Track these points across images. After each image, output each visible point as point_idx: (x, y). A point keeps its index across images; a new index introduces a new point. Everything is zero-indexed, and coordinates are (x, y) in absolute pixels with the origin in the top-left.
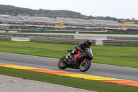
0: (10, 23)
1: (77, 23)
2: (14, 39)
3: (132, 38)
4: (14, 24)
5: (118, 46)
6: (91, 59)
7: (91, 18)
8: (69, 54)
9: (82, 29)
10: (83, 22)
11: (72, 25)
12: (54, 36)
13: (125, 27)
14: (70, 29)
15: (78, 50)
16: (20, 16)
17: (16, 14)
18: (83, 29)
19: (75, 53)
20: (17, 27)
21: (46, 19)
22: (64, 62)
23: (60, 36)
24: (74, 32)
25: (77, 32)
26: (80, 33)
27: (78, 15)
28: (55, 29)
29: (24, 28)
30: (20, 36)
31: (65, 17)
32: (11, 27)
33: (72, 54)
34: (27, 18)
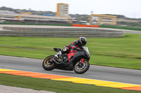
3: (28, 29)
5: (14, 36)
8: (60, 53)
13: (21, 17)
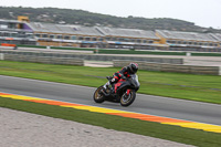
0: (81, 39)
1: (189, 39)
2: (87, 64)
4: (88, 39)
6: (136, 89)
7: (211, 30)
8: (108, 83)
9: (197, 49)
10: (198, 37)
11: (179, 43)
12: (151, 60)
14: (177, 48)
15: (119, 77)
16: (98, 27)
17: (92, 24)
18: (199, 49)
19: (116, 81)
20: (92, 45)
21: (138, 33)
22: (101, 94)
23: (161, 60)
24: (184, 54)
25: (188, 54)
26: (193, 54)
27: (189, 27)
28: (153, 48)
29: (104, 46)
30: (97, 58)
31: (170, 29)
32: (82, 45)
33: (112, 83)
34: (108, 31)
